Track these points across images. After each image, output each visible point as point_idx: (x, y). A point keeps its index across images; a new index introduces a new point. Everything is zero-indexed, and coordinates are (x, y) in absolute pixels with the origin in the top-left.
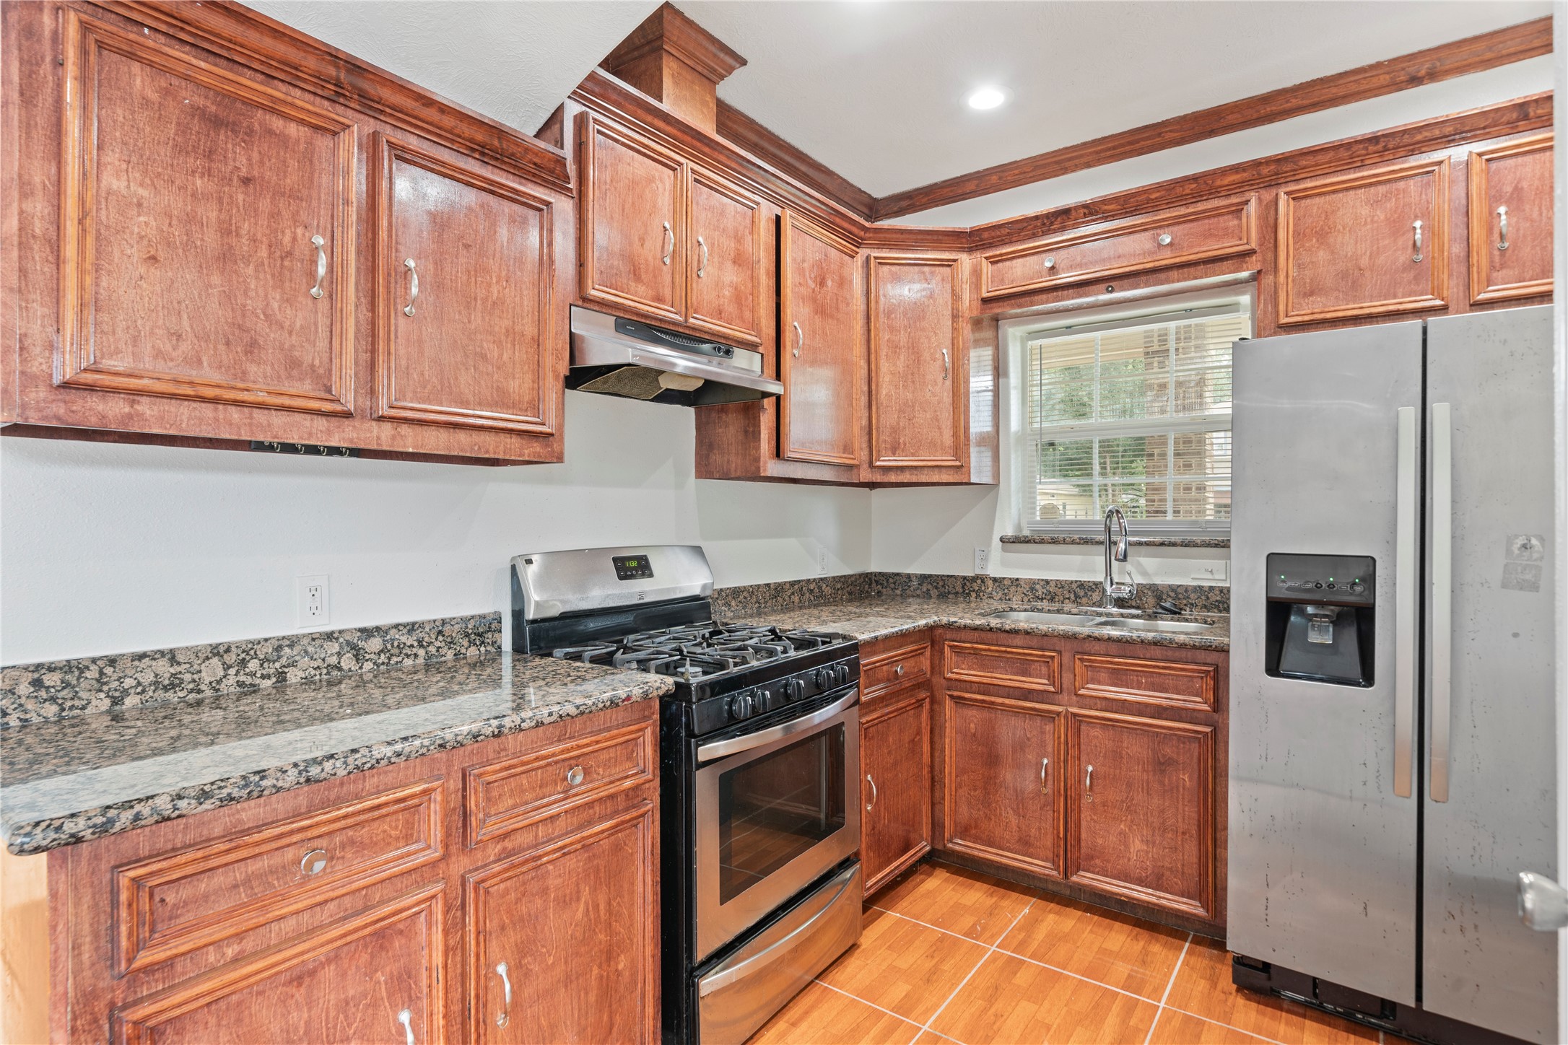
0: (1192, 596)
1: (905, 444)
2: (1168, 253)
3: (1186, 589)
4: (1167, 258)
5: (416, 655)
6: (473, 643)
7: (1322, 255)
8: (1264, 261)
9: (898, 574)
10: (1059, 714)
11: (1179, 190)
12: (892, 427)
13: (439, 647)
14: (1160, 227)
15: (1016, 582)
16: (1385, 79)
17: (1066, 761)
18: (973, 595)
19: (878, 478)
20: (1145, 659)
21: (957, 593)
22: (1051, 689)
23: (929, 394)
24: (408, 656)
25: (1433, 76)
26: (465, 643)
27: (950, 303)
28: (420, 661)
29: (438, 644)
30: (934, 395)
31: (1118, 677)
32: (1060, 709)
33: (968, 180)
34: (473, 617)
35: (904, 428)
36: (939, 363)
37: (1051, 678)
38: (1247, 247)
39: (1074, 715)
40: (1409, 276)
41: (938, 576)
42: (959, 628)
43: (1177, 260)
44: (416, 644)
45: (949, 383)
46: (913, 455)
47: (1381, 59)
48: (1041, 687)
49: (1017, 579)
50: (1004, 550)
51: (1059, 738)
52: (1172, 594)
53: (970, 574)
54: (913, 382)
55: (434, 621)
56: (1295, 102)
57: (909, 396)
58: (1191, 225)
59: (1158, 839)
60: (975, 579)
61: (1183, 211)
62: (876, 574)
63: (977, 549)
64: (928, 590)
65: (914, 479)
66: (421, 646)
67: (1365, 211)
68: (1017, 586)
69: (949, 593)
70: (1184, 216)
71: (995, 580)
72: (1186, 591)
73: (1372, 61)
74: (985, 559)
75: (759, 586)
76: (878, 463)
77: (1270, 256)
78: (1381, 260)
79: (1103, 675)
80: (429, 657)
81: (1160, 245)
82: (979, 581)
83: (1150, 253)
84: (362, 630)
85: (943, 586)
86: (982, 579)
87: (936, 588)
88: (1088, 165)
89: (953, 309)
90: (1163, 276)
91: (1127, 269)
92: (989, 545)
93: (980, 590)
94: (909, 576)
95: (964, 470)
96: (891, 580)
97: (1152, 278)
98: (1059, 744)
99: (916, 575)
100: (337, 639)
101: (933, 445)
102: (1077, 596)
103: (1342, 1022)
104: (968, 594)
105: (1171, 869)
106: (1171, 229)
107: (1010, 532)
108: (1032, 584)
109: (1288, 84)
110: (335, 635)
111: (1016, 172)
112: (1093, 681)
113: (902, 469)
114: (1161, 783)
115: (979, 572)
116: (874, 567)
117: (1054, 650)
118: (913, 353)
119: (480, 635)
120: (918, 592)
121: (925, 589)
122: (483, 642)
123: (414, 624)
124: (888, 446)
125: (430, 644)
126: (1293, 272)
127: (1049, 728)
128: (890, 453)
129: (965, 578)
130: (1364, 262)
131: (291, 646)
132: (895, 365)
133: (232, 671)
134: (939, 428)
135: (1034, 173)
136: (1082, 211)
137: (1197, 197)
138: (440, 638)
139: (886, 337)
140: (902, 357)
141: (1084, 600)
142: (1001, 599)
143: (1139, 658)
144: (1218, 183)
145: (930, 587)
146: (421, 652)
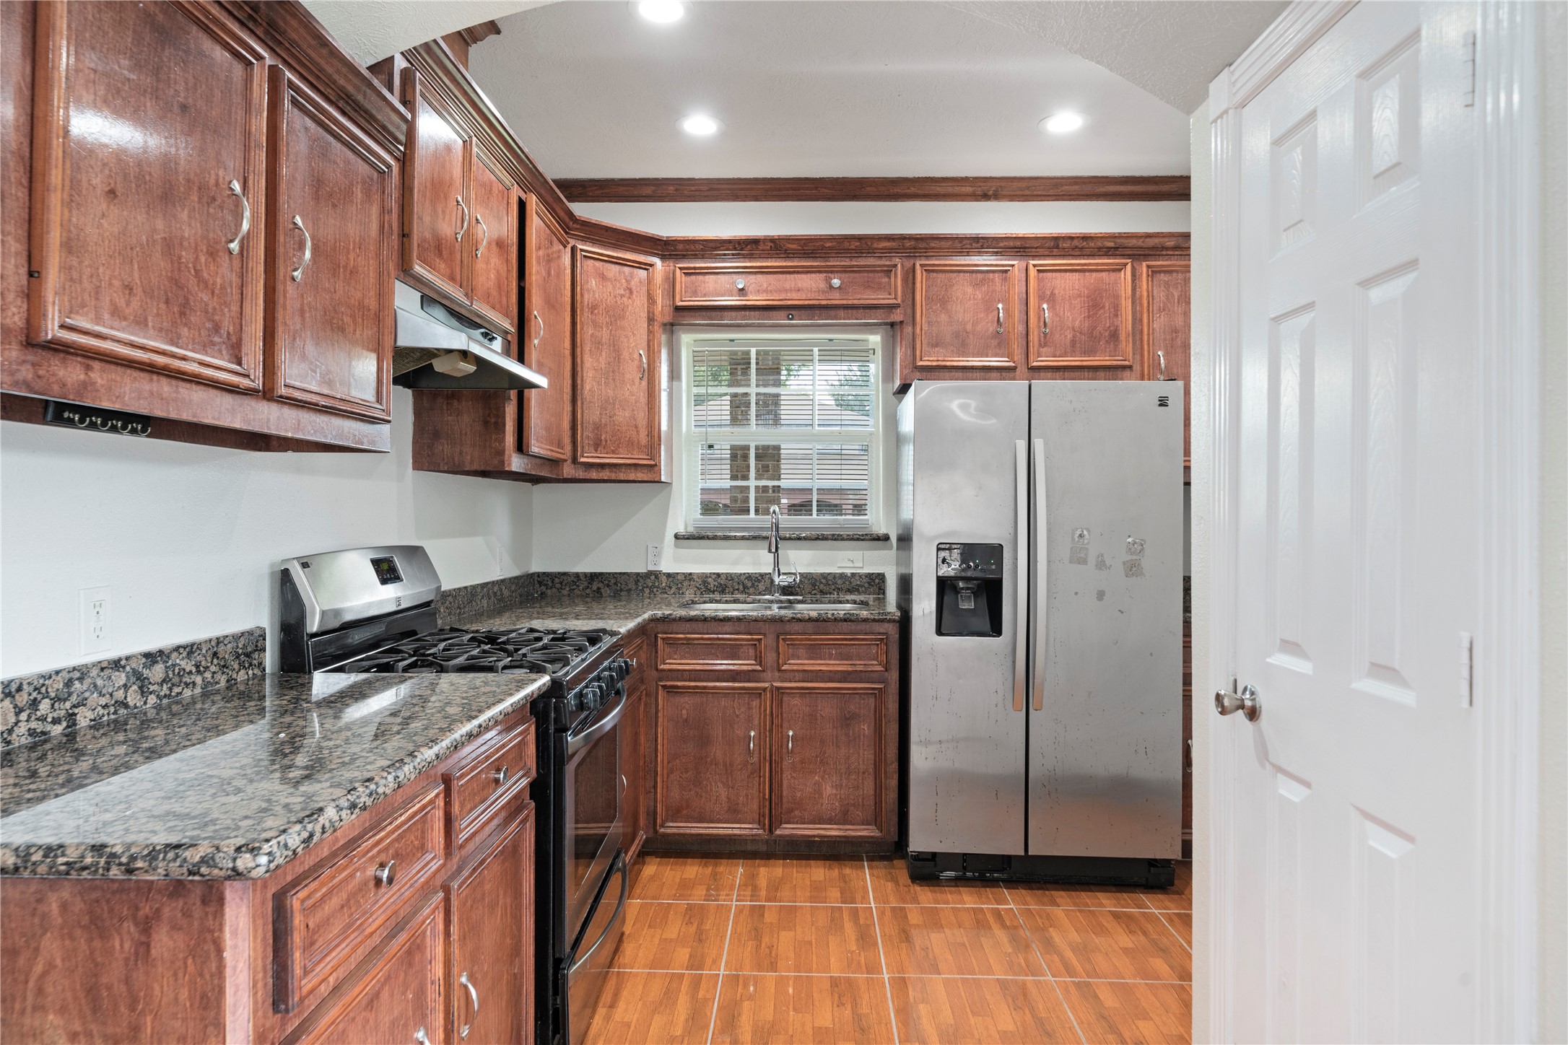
0: (839, 582)
1: (606, 441)
2: (837, 295)
3: (834, 576)
4: (836, 299)
5: (194, 684)
6: (242, 665)
7: (943, 317)
8: (905, 314)
9: (565, 574)
10: (765, 689)
11: (846, 244)
12: (594, 423)
13: (214, 673)
14: (832, 272)
15: (689, 577)
16: (969, 190)
17: (771, 731)
18: (647, 591)
19: (581, 474)
20: (834, 634)
21: (630, 590)
22: (758, 668)
23: (628, 393)
24: (187, 685)
25: (996, 196)
26: (236, 666)
27: (646, 306)
28: (198, 690)
29: (213, 668)
30: (632, 394)
31: (814, 651)
32: (766, 685)
33: (646, 185)
34: (243, 634)
35: (606, 425)
36: (636, 362)
37: (759, 659)
38: (895, 301)
39: (778, 688)
40: (994, 342)
41: (609, 574)
42: (674, 620)
43: (845, 302)
44: (194, 670)
45: (644, 383)
46: (613, 452)
47: (969, 175)
48: (750, 668)
49: (690, 574)
50: (676, 546)
51: (765, 710)
52: (824, 581)
53: (642, 570)
54: (614, 380)
55: (210, 640)
56: (913, 190)
57: (611, 393)
58: (855, 275)
59: (844, 782)
60: (650, 573)
61: (847, 262)
62: (538, 574)
63: (650, 546)
64: (599, 588)
65: (613, 476)
66: (198, 672)
67: (969, 290)
68: (690, 580)
69: (621, 590)
70: (850, 267)
71: (669, 575)
72: (834, 578)
73: (963, 175)
74: (658, 555)
75: (459, 589)
76: (582, 460)
77: (909, 311)
78: (979, 328)
79: (802, 652)
80: (206, 684)
81: (831, 287)
82: (653, 577)
83: (823, 292)
84: (147, 655)
85: (615, 584)
86: (656, 575)
87: (608, 586)
88: (756, 199)
89: (649, 312)
90: (832, 313)
91: (806, 302)
92: (662, 541)
93: (653, 586)
94: (577, 575)
95: (656, 469)
96: (557, 580)
97: (824, 312)
98: (765, 716)
99: (585, 574)
100: (124, 667)
101: (631, 444)
102: (745, 587)
103: (979, 883)
104: (642, 591)
105: (854, 805)
106: (843, 275)
107: (681, 530)
108: (705, 578)
109: (910, 175)
110: (123, 663)
111: (693, 188)
112: (793, 657)
113: (602, 466)
114: (847, 735)
115: (651, 568)
116: (536, 567)
117: (760, 634)
118: (614, 351)
119: (248, 655)
120: (588, 591)
121: (595, 588)
122: (251, 665)
123: (192, 645)
124: (591, 442)
125: (207, 668)
126: (925, 327)
127: (755, 703)
128: (592, 449)
129: (638, 574)
130: (969, 327)
131: (81, 679)
132: (598, 361)
133: (24, 716)
134: (636, 427)
135: (708, 193)
136: (770, 244)
137: (859, 253)
138: (215, 661)
139: (590, 332)
140: (604, 353)
141: (751, 590)
142: (674, 594)
143: (827, 634)
144: (875, 246)
145: (601, 585)
146: (199, 680)
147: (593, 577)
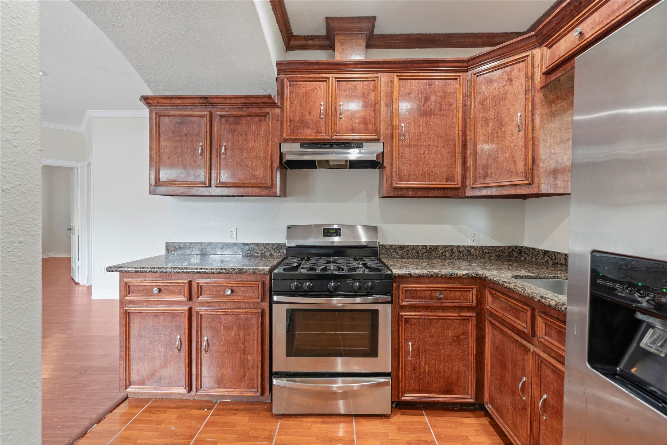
1: (491, 174)
5: (258, 253)
6: (275, 252)
9: (533, 249)
10: (529, 350)
12: (483, 165)
13: (265, 252)
17: (532, 384)
21: (562, 264)
23: (508, 142)
24: (256, 253)
26: (274, 252)
28: (259, 255)
29: (265, 250)
30: (512, 142)
32: (530, 347)
34: (276, 244)
35: (491, 165)
39: (537, 354)
41: (552, 252)
44: (258, 249)
45: (522, 133)
48: (522, 329)
54: (497, 137)
55: (264, 244)
64: (547, 260)
66: (260, 250)
69: (558, 263)
79: (554, 333)
80: (262, 253)
84: (243, 244)
85: (555, 259)
87: (552, 259)
89: (527, 87)
94: (538, 250)
96: (531, 252)
99: (542, 250)
100: (237, 245)
101: (510, 172)
110: (236, 244)
112: (548, 334)
116: (526, 243)
118: (498, 120)
119: (279, 250)
120: (543, 261)
121: (546, 259)
122: (279, 252)
123: (257, 244)
124: (481, 176)
125: (262, 250)
127: (526, 357)
128: (482, 179)
131: (225, 245)
132: (486, 130)
133: (213, 249)
134: (515, 162)
138: (265, 249)
139: (481, 116)
140: (490, 125)
145: (548, 258)
146: (260, 252)
147: (546, 253)
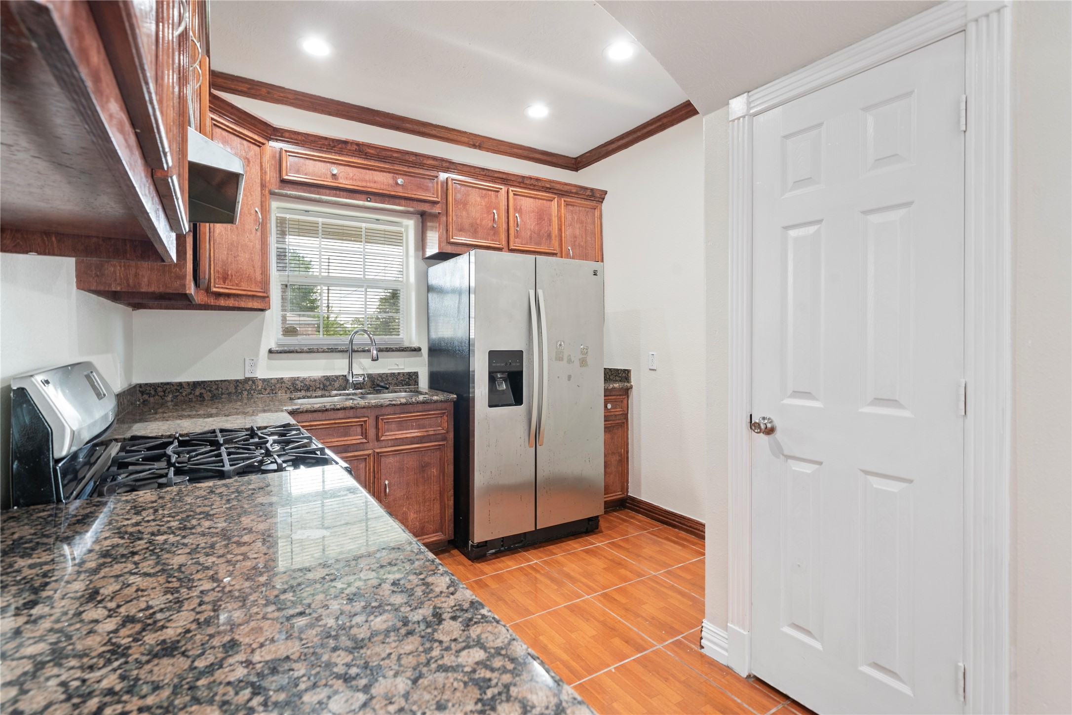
0: (390, 379)
1: (232, 276)
2: (400, 189)
3: (387, 375)
4: (400, 192)
7: (464, 213)
8: (442, 208)
9: (168, 384)
10: (369, 455)
11: (407, 157)
12: (223, 261)
14: (397, 174)
15: (281, 381)
16: (466, 140)
17: (374, 482)
18: (245, 393)
20: (414, 412)
21: (230, 394)
22: (364, 441)
23: (247, 240)
25: (480, 147)
27: (259, 174)
30: (250, 241)
31: (401, 425)
32: (370, 452)
35: (231, 263)
36: (253, 217)
37: (364, 434)
38: (436, 199)
39: (378, 453)
40: (492, 232)
41: (211, 382)
43: (406, 195)
45: (259, 233)
46: (237, 285)
47: (467, 131)
48: (358, 441)
49: (282, 378)
50: (269, 358)
51: (369, 469)
52: (380, 379)
53: (240, 377)
56: (434, 132)
57: (235, 238)
58: (412, 178)
59: (422, 508)
60: (247, 380)
61: (406, 169)
62: (140, 386)
63: (247, 359)
64: (201, 394)
65: (237, 304)
67: (478, 199)
68: (282, 383)
69: (222, 394)
70: (409, 172)
71: (264, 380)
73: (464, 130)
74: (254, 365)
76: (215, 290)
77: (444, 207)
78: (484, 223)
79: (393, 426)
81: (397, 184)
82: (250, 383)
83: (392, 186)
85: (217, 389)
86: (253, 380)
87: (210, 391)
88: (330, 114)
89: (261, 179)
90: (397, 201)
91: (381, 191)
92: (257, 355)
93: (251, 389)
94: (180, 384)
95: (267, 299)
96: (159, 389)
97: (392, 200)
98: (369, 473)
99: (188, 383)
101: (250, 279)
102: (325, 386)
104: (241, 393)
105: (428, 522)
106: (405, 177)
107: (274, 347)
108: (294, 381)
109: (434, 123)
111: (282, 95)
112: (388, 430)
113: (228, 296)
114: (423, 477)
115: (248, 375)
116: (139, 379)
117: (364, 417)
120: (191, 397)
121: (197, 393)
124: (221, 276)
126: (454, 219)
127: (362, 465)
128: (221, 281)
129: (237, 381)
130: (478, 221)
134: (254, 267)
135: (294, 101)
136: (355, 147)
137: (414, 164)
141: (330, 387)
142: (269, 394)
144: (425, 162)
145: (203, 391)
147: (196, 385)
